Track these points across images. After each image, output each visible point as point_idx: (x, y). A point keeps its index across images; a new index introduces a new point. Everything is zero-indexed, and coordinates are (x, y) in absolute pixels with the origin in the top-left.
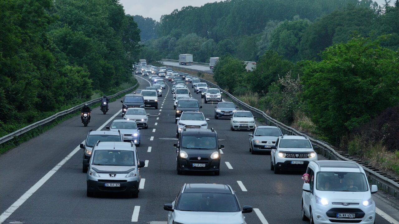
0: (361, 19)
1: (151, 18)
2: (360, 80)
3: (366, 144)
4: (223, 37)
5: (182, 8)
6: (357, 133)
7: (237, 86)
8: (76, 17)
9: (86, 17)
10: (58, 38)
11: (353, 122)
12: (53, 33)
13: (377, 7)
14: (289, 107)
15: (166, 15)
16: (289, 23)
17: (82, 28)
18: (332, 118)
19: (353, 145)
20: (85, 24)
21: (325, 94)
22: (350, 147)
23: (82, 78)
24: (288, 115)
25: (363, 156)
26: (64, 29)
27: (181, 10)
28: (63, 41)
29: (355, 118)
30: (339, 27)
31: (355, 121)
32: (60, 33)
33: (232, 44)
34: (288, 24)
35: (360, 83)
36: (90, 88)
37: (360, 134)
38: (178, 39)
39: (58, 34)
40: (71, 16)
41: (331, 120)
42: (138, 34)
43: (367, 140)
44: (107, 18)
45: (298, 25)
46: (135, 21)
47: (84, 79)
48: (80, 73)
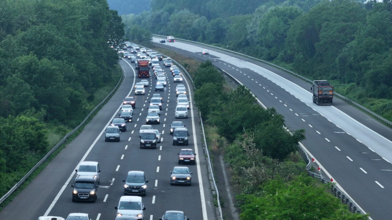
0: (348, 15)
4: (216, 13)
9: (57, 37)
10: (23, 67)
12: (19, 60)
20: (55, 44)
26: (29, 56)
28: (29, 70)
30: (326, 23)
34: (278, 10)
39: (23, 62)
44: (87, 20)
45: (288, 11)
47: (39, 131)
48: (34, 125)
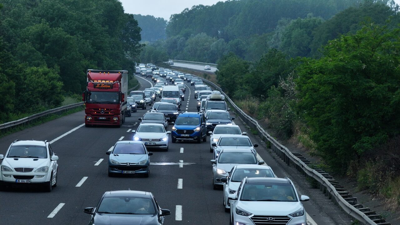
0: (378, 16)
1: (162, 18)
2: (373, 84)
3: (382, 176)
4: (234, 37)
5: (193, 7)
6: (370, 159)
7: (238, 89)
8: (58, 12)
9: (70, 12)
10: (34, 36)
11: (364, 143)
12: (29, 29)
13: (394, 5)
14: (288, 117)
15: (176, 14)
16: (302, 22)
17: (65, 25)
18: (336, 137)
19: (365, 176)
20: (69, 20)
21: (327, 104)
22: (360, 178)
23: (50, 81)
24: (286, 126)
25: (379, 193)
26: (41, 25)
27: (191, 9)
28: (40, 38)
29: (368, 137)
30: (354, 25)
31: (367, 141)
32: (36, 29)
33: (243, 44)
34: (300, 22)
35: (374, 90)
36: (60, 93)
37: (374, 160)
38: (187, 39)
39: (34, 31)
40: (54, 12)
41: (334, 140)
42: (138, 32)
43: (384, 170)
44: (102, 15)
45: (311, 23)
46: (135, 18)
47: (52, 82)
48: (47, 75)
